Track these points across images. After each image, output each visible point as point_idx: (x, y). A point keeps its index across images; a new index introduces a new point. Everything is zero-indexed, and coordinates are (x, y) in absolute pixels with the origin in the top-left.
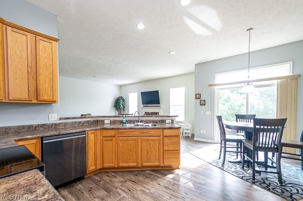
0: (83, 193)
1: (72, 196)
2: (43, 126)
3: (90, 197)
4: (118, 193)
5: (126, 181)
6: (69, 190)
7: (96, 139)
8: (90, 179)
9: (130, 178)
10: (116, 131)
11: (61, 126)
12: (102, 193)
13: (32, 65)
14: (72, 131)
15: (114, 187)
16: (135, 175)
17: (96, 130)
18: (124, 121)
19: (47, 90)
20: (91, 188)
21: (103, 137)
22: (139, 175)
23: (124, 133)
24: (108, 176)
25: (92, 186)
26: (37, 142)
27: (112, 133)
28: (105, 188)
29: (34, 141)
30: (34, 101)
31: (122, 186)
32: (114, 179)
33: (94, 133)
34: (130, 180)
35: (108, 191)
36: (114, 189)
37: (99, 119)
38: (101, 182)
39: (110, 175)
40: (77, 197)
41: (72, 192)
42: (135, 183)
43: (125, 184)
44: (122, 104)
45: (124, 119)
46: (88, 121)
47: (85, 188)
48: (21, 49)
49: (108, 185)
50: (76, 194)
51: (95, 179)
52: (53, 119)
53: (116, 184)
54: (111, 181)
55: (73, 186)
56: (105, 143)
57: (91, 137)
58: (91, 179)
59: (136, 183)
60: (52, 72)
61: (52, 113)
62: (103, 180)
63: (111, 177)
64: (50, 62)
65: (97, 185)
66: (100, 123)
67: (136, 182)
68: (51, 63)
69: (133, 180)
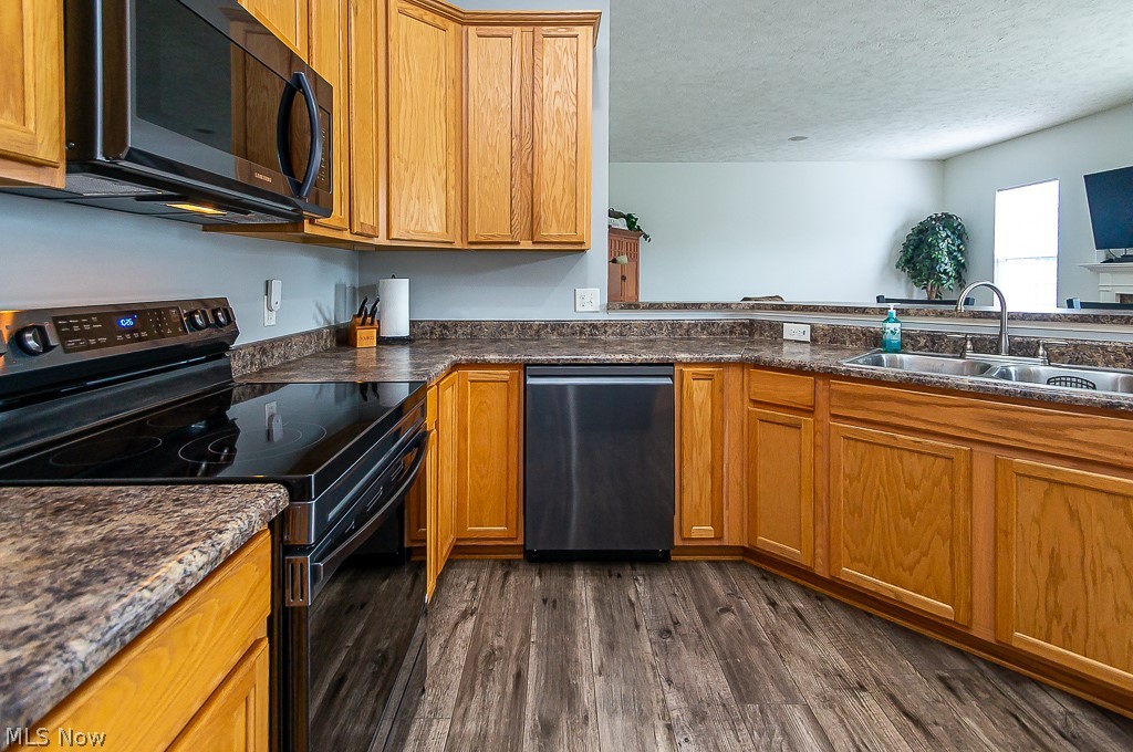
0: (637, 627)
1: (598, 615)
2: (557, 326)
3: (652, 666)
4: (784, 733)
5: (862, 688)
6: (600, 585)
7: (722, 408)
8: (689, 574)
9: (896, 680)
10: (820, 383)
11: (610, 332)
12: (709, 678)
13: (521, 129)
14: (620, 357)
15: (779, 680)
16: (942, 679)
17: (718, 363)
18: (888, 336)
19: (558, 205)
20: (676, 623)
21: (756, 403)
22: (971, 691)
23: (867, 404)
24: (773, 604)
25: (681, 615)
26: (512, 375)
27: (800, 390)
28: (734, 657)
29: (504, 374)
30: (526, 245)
31: (829, 702)
32: (796, 636)
33: (710, 377)
34: (892, 698)
35: (743, 684)
36: (777, 698)
37: (760, 316)
38: (728, 618)
39: (784, 604)
40: (611, 633)
41: (607, 599)
42: (918, 734)
43: (850, 703)
44: (950, 253)
45: (888, 325)
46: (711, 323)
47: (655, 611)
48: (497, 84)
49: (754, 652)
50: (612, 617)
51: (707, 587)
52: (589, 308)
53: (797, 673)
54: (778, 640)
55: (619, 576)
56: (763, 431)
57: (696, 396)
58: (693, 582)
59: (927, 734)
60: (574, 140)
61: (584, 286)
62: (741, 609)
63: (785, 617)
64: (570, 104)
65: (706, 622)
66: (761, 334)
67: (935, 730)
68: (573, 109)
69: (910, 701)
